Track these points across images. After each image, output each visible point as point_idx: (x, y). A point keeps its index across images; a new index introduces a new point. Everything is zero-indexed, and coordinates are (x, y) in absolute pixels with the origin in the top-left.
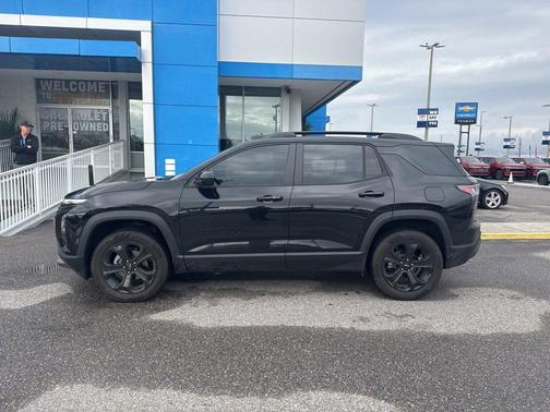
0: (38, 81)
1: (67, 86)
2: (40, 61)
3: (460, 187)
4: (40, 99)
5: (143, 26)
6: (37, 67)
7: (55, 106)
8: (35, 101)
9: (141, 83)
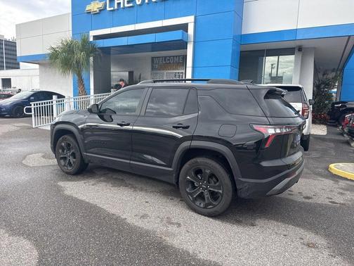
0: (153, 58)
1: (165, 60)
2: (155, 46)
3: (254, 126)
4: (153, 68)
5: (189, 20)
6: (153, 50)
7: (159, 72)
8: (150, 69)
9: (186, 56)
